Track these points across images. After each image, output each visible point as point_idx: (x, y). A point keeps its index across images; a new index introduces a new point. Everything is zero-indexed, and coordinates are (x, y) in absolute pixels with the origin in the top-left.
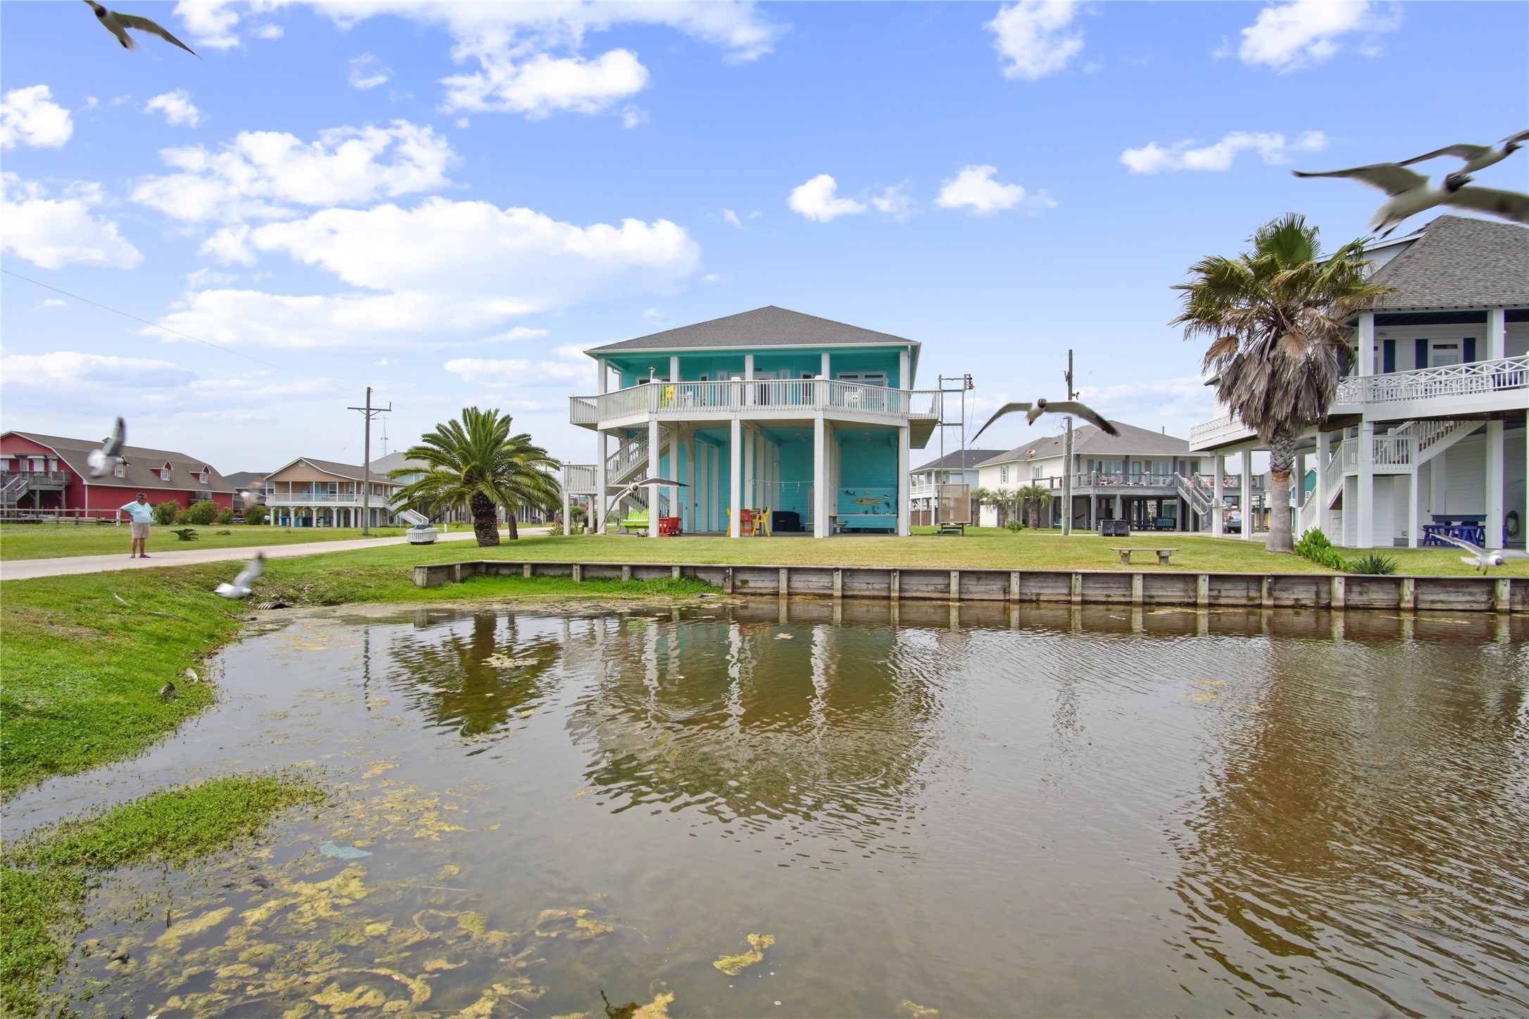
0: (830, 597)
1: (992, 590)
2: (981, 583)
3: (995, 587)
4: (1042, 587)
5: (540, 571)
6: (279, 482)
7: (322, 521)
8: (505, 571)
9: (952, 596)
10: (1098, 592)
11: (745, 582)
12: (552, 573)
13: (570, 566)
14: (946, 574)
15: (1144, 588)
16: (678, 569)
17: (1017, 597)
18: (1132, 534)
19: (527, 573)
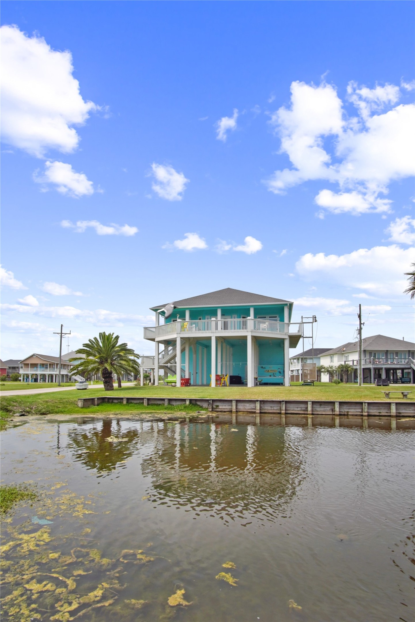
0: (255, 413)
1: (327, 410)
2: (322, 407)
3: (328, 409)
4: (349, 409)
5: (130, 401)
6: (25, 363)
7: (42, 380)
8: (115, 401)
9: (309, 412)
10: (375, 411)
11: (217, 406)
12: (135, 402)
13: (143, 399)
14: (306, 403)
15: (396, 409)
16: (189, 400)
17: (338, 413)
18: (390, 385)
19: (125, 402)
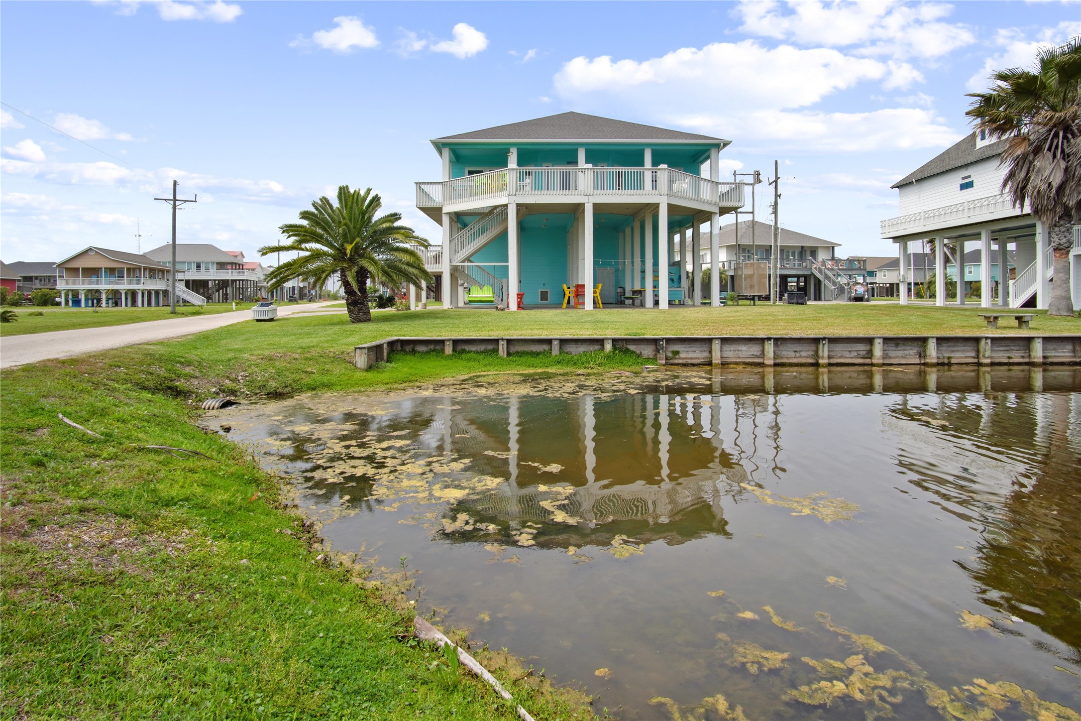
0: (761, 365)
1: (910, 355)
2: (899, 348)
3: (912, 352)
4: (953, 351)
5: (459, 347)
7: (110, 301)
8: (421, 348)
9: (875, 361)
10: (1001, 354)
11: (676, 353)
12: (474, 348)
13: (497, 341)
14: (870, 341)
15: (1044, 350)
16: (610, 342)
17: (935, 361)
18: (809, 303)
19: (448, 350)
